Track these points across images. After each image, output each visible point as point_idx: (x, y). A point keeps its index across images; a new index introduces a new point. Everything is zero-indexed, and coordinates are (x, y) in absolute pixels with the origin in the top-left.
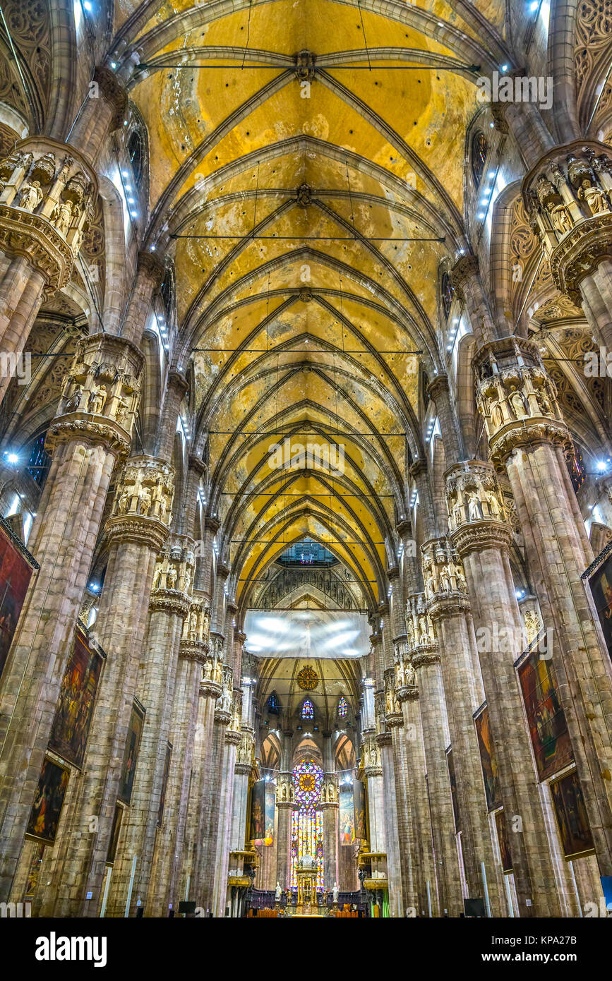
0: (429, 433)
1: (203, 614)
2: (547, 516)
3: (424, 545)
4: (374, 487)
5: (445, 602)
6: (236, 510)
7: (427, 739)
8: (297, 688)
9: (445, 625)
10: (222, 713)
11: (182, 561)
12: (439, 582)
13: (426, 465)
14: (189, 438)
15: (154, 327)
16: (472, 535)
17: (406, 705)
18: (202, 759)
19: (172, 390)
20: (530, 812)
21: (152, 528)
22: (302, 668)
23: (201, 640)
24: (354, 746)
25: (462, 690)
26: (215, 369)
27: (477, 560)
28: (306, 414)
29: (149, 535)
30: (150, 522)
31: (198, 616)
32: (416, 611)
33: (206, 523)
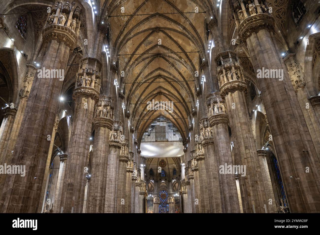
0: (202, 81)
1: (126, 146)
2: (237, 115)
3: (200, 121)
4: (184, 98)
5: (207, 140)
6: (136, 109)
7: (201, 183)
9: (207, 148)
10: (134, 177)
11: (118, 130)
12: (205, 133)
13: (201, 92)
14: (118, 86)
15: (105, 50)
16: (215, 119)
17: (195, 172)
18: (129, 191)
19: (111, 71)
20: (229, 205)
21: (108, 121)
22: (161, 160)
23: (126, 155)
24: (178, 185)
25: (211, 168)
26: (126, 60)
27: (217, 127)
28: (160, 73)
29: (107, 124)
30: (107, 119)
31: (125, 147)
32: (198, 142)
33: (125, 115)
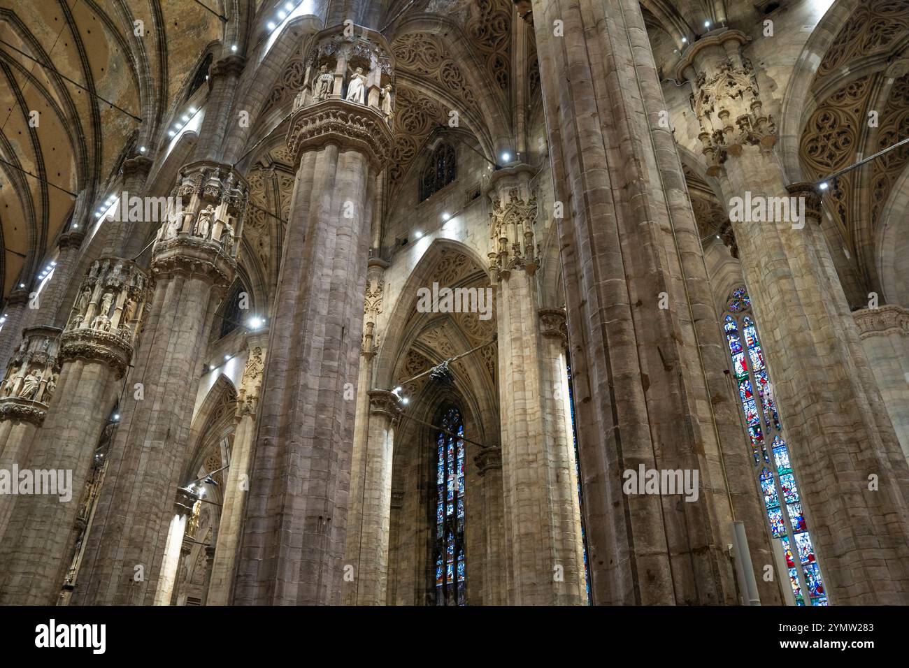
9: (177, 285)
16: (340, 120)
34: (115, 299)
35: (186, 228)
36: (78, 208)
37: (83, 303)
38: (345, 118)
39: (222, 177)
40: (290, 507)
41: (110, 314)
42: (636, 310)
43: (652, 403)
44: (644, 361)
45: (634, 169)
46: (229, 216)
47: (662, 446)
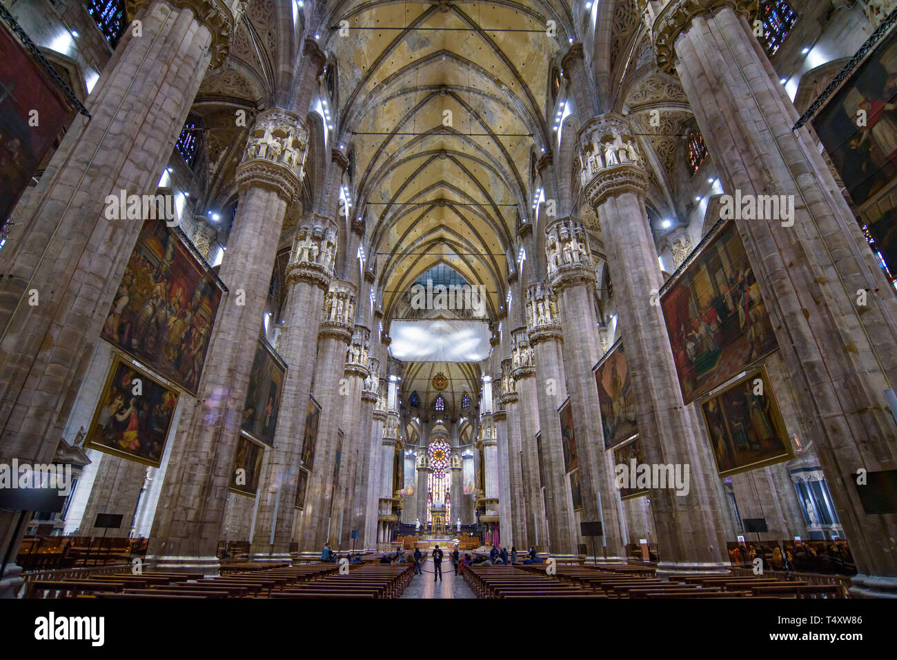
1: (348, 301)
3: (549, 227)
5: (568, 273)
7: (542, 402)
8: (432, 389)
9: (567, 294)
10: (370, 393)
11: (323, 239)
12: (562, 256)
13: (552, 158)
14: (331, 127)
16: (608, 181)
17: (520, 383)
19: (308, 57)
21: (281, 175)
22: (436, 374)
23: (346, 322)
24: (473, 429)
25: (582, 348)
26: (359, 74)
27: (614, 204)
28: (442, 142)
31: (344, 302)
32: (535, 298)
33: (352, 226)
34: (543, 305)
35: (560, 262)
36: (509, 261)
37: (530, 313)
38: (611, 178)
39: (566, 225)
40: (656, 407)
41: (544, 314)
42: (790, 270)
43: (813, 326)
44: (803, 301)
45: (766, 177)
46: (580, 244)
47: (826, 351)
